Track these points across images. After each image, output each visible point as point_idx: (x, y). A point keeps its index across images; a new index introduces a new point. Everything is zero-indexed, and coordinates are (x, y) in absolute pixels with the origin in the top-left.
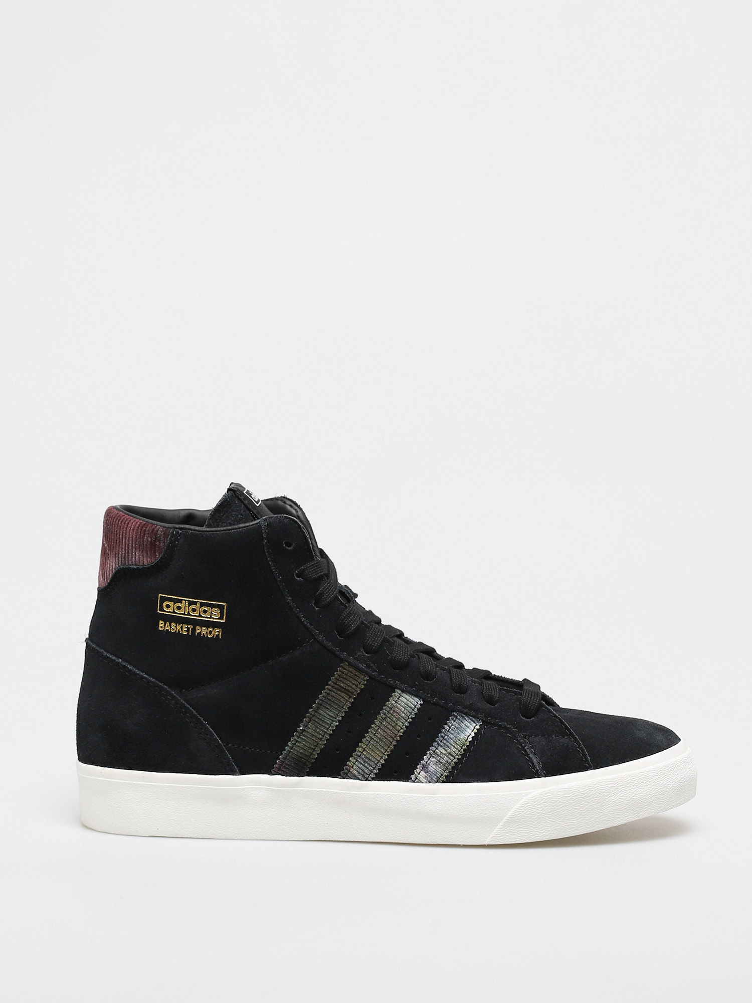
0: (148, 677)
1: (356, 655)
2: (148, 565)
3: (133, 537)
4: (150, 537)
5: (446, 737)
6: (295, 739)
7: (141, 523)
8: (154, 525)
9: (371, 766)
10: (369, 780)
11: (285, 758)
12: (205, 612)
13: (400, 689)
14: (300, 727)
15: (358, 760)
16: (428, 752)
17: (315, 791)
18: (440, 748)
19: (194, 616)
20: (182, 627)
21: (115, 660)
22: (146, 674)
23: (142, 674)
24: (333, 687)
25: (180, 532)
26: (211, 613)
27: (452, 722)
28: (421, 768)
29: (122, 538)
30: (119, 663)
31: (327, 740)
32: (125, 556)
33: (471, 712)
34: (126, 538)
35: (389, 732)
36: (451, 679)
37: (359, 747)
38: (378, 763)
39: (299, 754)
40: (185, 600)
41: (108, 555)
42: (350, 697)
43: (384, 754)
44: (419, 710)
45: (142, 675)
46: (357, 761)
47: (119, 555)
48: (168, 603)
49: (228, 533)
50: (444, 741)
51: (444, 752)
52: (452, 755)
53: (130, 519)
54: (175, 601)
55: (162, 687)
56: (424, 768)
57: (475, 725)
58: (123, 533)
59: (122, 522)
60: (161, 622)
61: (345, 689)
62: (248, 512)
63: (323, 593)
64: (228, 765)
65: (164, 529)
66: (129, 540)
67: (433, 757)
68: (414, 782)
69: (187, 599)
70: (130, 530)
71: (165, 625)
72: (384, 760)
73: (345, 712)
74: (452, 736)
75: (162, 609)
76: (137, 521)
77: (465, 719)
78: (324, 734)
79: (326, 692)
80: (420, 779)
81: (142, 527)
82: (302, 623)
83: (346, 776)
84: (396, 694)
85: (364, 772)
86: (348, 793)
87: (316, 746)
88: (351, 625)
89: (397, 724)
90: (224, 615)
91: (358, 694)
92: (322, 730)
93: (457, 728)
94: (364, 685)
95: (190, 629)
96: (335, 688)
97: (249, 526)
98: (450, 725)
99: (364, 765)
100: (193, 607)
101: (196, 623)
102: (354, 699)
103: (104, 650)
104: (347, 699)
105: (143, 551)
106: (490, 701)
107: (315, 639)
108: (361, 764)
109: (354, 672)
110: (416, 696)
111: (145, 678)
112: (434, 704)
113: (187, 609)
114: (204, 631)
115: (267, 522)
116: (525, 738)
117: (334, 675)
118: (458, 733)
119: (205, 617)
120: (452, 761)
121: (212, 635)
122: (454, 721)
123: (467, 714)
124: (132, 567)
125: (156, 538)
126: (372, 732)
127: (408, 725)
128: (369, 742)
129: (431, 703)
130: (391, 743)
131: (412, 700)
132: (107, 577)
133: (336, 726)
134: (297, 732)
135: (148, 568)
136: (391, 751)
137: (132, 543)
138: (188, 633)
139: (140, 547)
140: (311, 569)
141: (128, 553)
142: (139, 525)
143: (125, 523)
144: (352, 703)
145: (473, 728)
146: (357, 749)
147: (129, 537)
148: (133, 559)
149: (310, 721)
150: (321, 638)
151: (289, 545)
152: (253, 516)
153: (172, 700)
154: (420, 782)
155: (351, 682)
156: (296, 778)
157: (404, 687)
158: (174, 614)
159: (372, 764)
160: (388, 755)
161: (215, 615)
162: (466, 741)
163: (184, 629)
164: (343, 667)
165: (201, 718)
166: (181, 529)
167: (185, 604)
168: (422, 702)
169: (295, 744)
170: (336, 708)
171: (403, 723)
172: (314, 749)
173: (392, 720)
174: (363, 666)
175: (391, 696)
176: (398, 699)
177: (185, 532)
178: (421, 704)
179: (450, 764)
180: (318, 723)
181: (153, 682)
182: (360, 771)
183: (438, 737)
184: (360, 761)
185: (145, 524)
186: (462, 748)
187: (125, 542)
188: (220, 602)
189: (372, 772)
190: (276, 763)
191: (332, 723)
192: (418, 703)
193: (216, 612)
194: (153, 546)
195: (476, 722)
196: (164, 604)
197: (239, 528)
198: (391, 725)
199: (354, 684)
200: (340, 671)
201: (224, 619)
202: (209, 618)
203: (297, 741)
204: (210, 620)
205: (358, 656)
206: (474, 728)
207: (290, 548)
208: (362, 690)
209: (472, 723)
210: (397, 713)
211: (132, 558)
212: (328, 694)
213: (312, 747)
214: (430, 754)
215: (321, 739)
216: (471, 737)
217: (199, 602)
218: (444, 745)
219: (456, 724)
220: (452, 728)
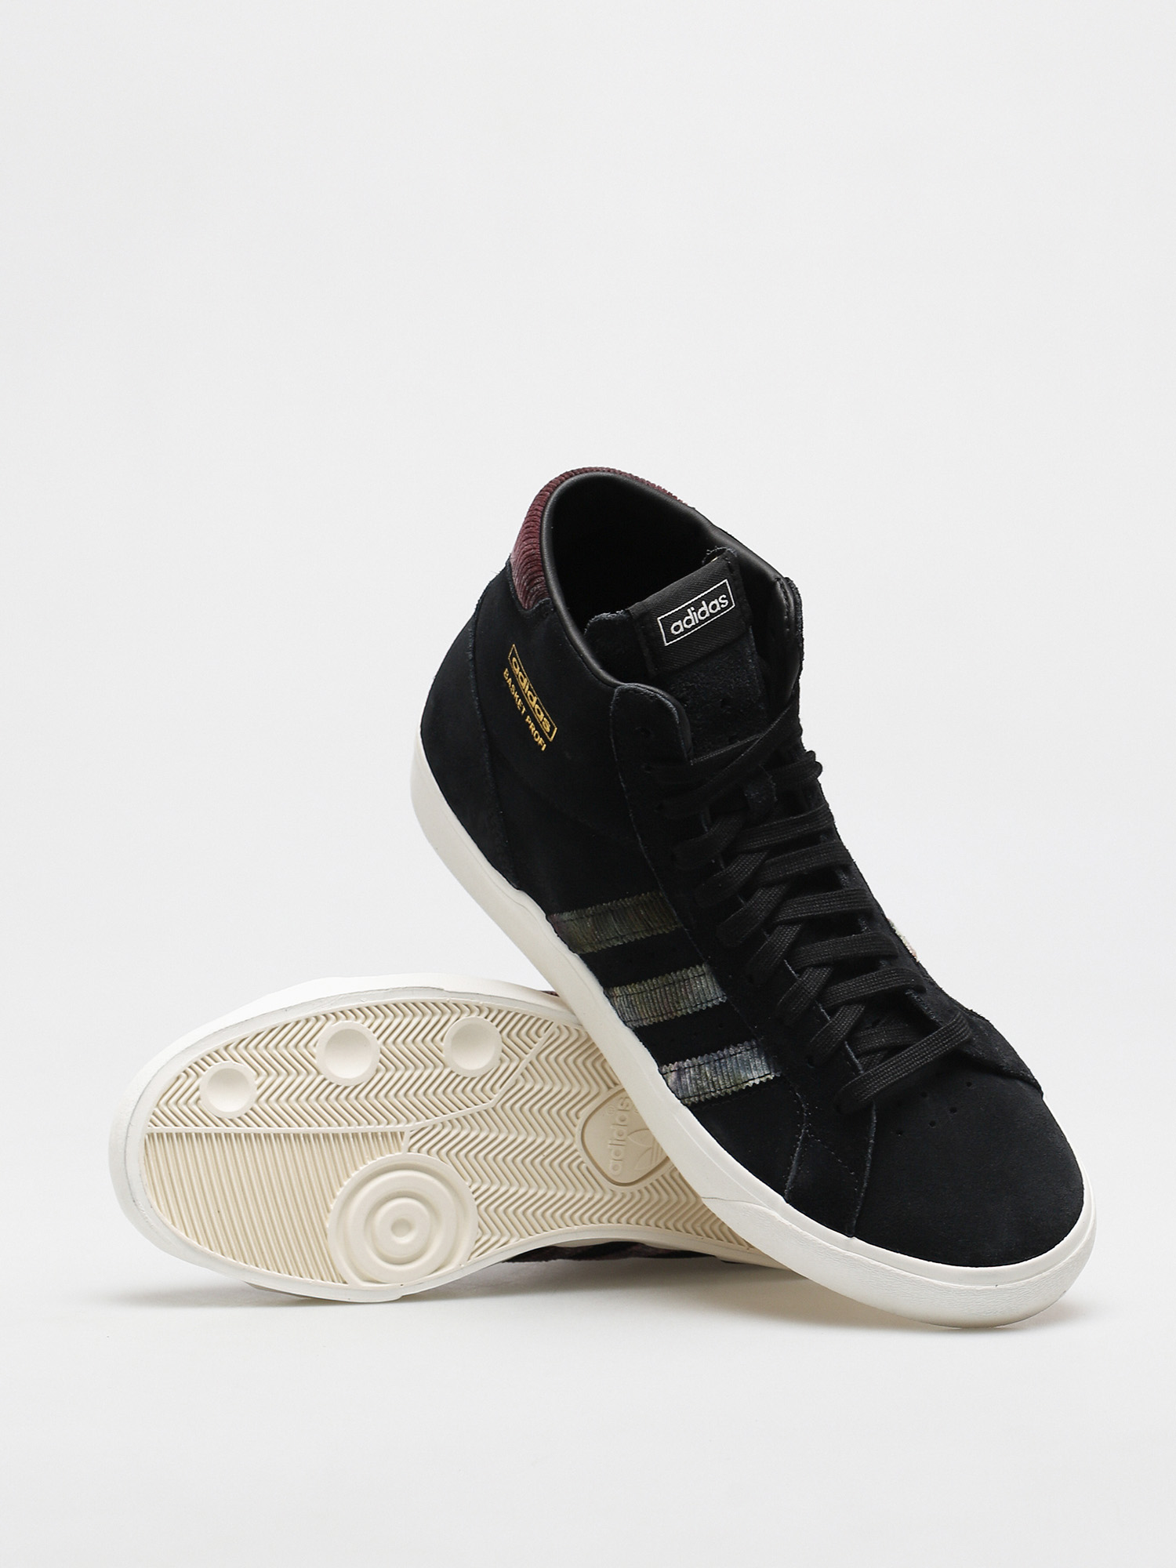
1: (675, 895)
2: (519, 603)
5: (723, 1061)
8: (540, 571)
10: (627, 1026)
11: (560, 921)
12: (539, 711)
13: (707, 967)
16: (694, 1059)
18: (708, 1067)
19: (530, 702)
24: (632, 905)
25: (552, 610)
26: (543, 720)
28: (676, 1068)
33: (774, 1055)
40: (528, 680)
42: (647, 931)
43: (649, 1017)
44: (714, 1006)
48: (517, 662)
50: (718, 1064)
51: (708, 1075)
54: (521, 669)
56: (680, 1072)
57: (768, 1072)
61: (645, 920)
65: (542, 590)
67: (694, 1069)
68: (662, 1074)
69: (530, 682)
72: (648, 1023)
73: (636, 940)
74: (729, 1065)
75: (511, 660)
77: (761, 1058)
78: (601, 942)
83: (609, 998)
84: (700, 969)
85: (625, 1014)
87: (589, 944)
90: (552, 735)
91: (658, 933)
92: (600, 937)
93: (743, 1061)
94: (670, 931)
96: (634, 910)
97: (603, 682)
98: (739, 1051)
100: (532, 694)
102: (652, 936)
104: (643, 929)
109: (663, 910)
110: (723, 989)
112: (736, 1013)
113: (526, 689)
116: (811, 1134)
118: (739, 1068)
119: (537, 716)
120: (710, 1092)
122: (746, 1050)
123: (767, 1053)
126: (649, 985)
127: (691, 1013)
129: (733, 1009)
130: (662, 1015)
131: (713, 991)
133: (618, 945)
136: (659, 1022)
144: (646, 938)
150: (642, 848)
151: (646, 732)
154: (666, 1080)
155: (654, 918)
157: (714, 969)
158: (518, 679)
159: (634, 1015)
161: (545, 725)
162: (742, 1083)
164: (652, 895)
166: (556, 608)
167: (527, 683)
168: (724, 1001)
171: (685, 1006)
172: (586, 945)
173: (676, 993)
174: (675, 913)
175: (694, 967)
176: (699, 975)
177: (556, 616)
178: (721, 1002)
179: (705, 1094)
180: (600, 926)
183: (715, 1052)
184: (625, 1000)
186: (732, 1087)
188: (552, 720)
189: (632, 1022)
191: (615, 939)
192: (718, 998)
195: (772, 1069)
196: (514, 659)
197: (594, 674)
198: (672, 997)
199: (657, 923)
200: (648, 897)
201: (552, 739)
202: (540, 721)
203: (574, 921)
205: (679, 897)
206: (764, 1075)
208: (664, 933)
209: (766, 1068)
210: (687, 990)
212: (624, 908)
213: (585, 941)
214: (695, 1063)
216: (752, 1082)
217: (537, 697)
218: (715, 1068)
219: (747, 1055)
220: (738, 1055)
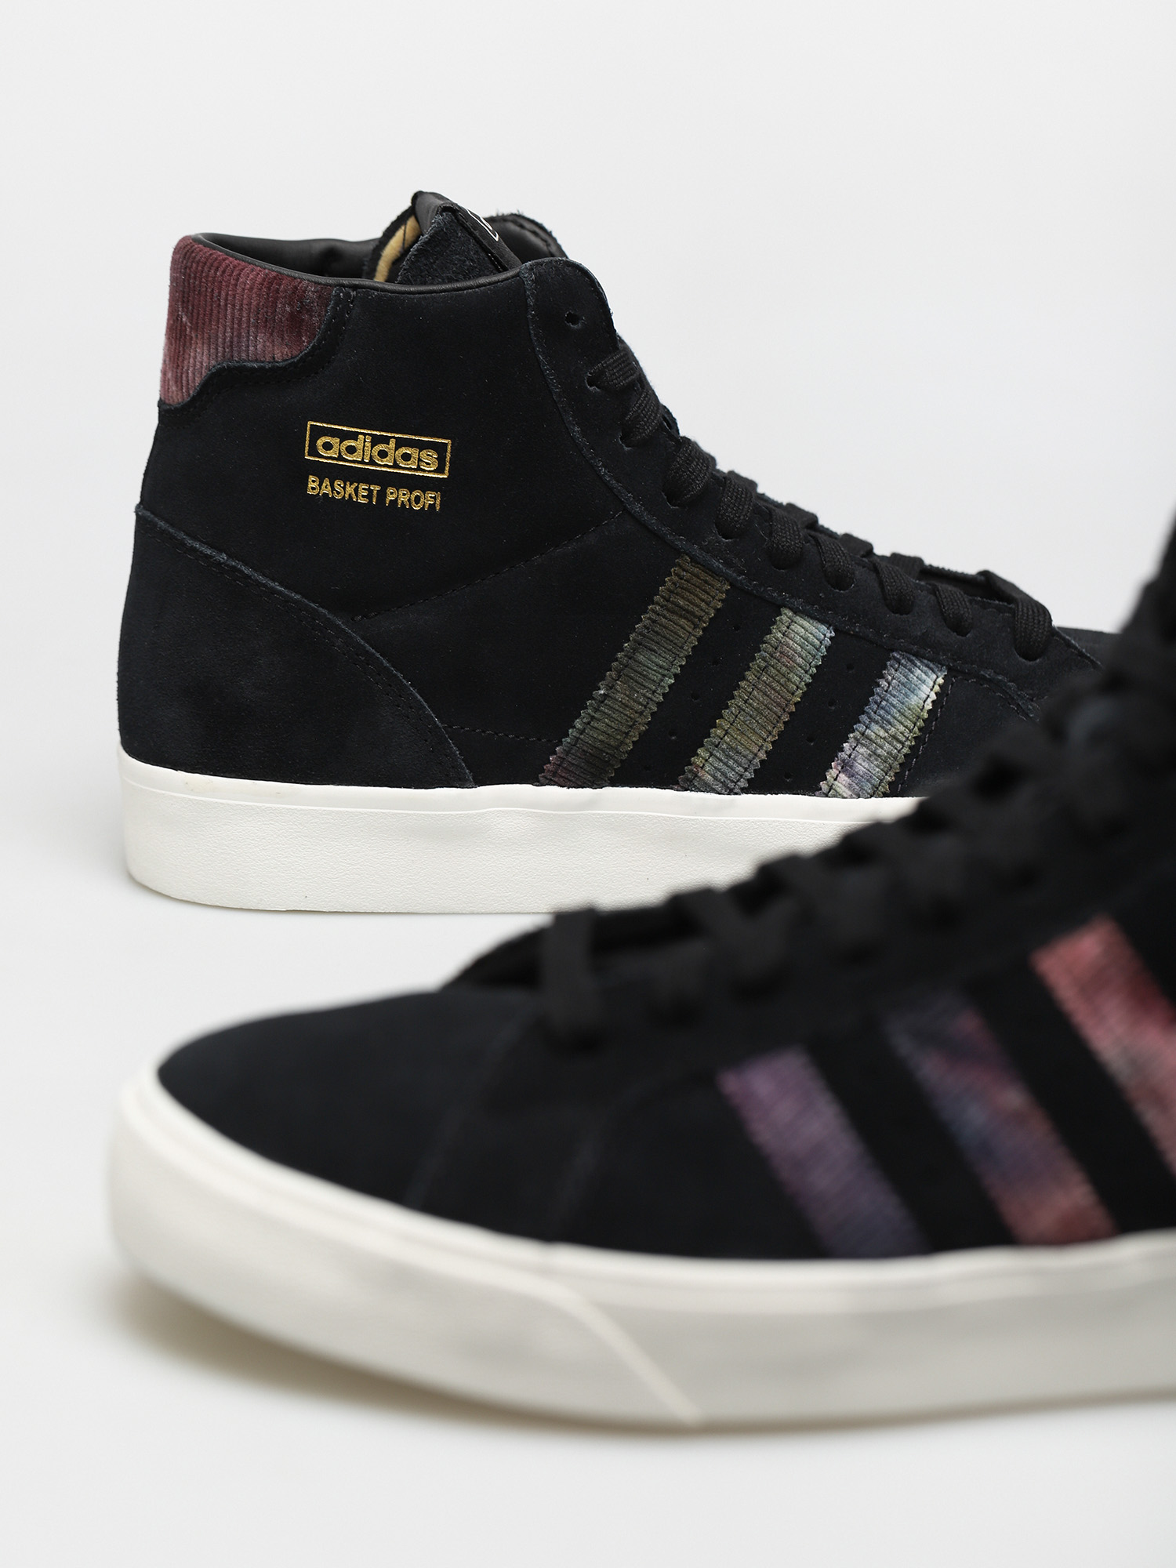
0: (286, 592)
1: (705, 541)
2: (284, 361)
3: (250, 304)
4: (289, 304)
5: (884, 703)
6: (589, 714)
7: (267, 275)
8: (295, 278)
9: (740, 765)
10: (736, 794)
11: (567, 753)
12: (406, 457)
13: (791, 609)
14: (599, 689)
15: (715, 752)
16: (851, 735)
17: (626, 815)
18: (875, 727)
19: (384, 465)
20: (356, 490)
21: (211, 557)
22: (281, 584)
23: (272, 584)
24: (662, 607)
25: (353, 293)
26: (420, 460)
27: (893, 671)
28: (840, 768)
29: (226, 305)
30: (220, 563)
31: (653, 714)
32: (231, 342)
33: (926, 652)
34: (234, 305)
35: (773, 695)
36: (881, 584)
37: (715, 727)
38: (754, 758)
39: (598, 744)
40: (365, 434)
41: (191, 338)
42: (696, 626)
43: (765, 740)
44: (828, 649)
45: (272, 588)
46: (711, 754)
47: (217, 340)
48: (328, 439)
49: (456, 295)
50: (882, 712)
51: (882, 733)
52: (898, 740)
53: (240, 267)
54: (344, 436)
55: (317, 611)
56: (846, 767)
57: (934, 677)
58: (227, 295)
59: (224, 272)
60: (312, 478)
61: (687, 611)
62: (483, 254)
63: (639, 416)
64: (453, 767)
65: (319, 288)
66: (241, 310)
67: (862, 744)
68: (826, 795)
69: (369, 432)
70: (244, 289)
71: (320, 485)
72: (766, 752)
73: (688, 657)
74: (895, 702)
75: (314, 451)
76: (257, 271)
77: (915, 665)
78: (648, 703)
79: (649, 619)
80: (838, 790)
81: (271, 283)
82: (601, 478)
83: (688, 786)
84: (784, 618)
85: (727, 777)
86: (693, 820)
87: (631, 727)
88: (693, 480)
89: (789, 680)
90: (445, 465)
91: (710, 619)
92: (644, 695)
93: (903, 684)
94: (722, 601)
95: (375, 492)
96: (668, 610)
97: (499, 281)
98: (890, 678)
99: (726, 764)
100: (381, 447)
101: (386, 480)
102: (704, 629)
103: (187, 534)
104: (690, 630)
105: (273, 331)
106: (958, 626)
107: (625, 509)
108: (721, 760)
109: (703, 575)
110: (822, 622)
111: (280, 593)
112: (856, 636)
113: (368, 453)
114: (403, 496)
115: (535, 274)
116: (1032, 700)
117: (664, 583)
118: (906, 695)
119: (408, 468)
120: (899, 751)
121: (421, 505)
122: (896, 671)
123: (916, 655)
124: (249, 365)
125: (302, 307)
126: (740, 697)
127: (811, 681)
128: (736, 716)
129: (850, 634)
130: (779, 717)
131: (814, 630)
132: (188, 384)
133: (670, 686)
134: (593, 699)
135: (284, 368)
136: (780, 734)
137: (249, 316)
138: (371, 501)
139: (267, 323)
140: (616, 367)
141: (239, 336)
142: (264, 279)
143: (230, 275)
144: (699, 639)
145: (932, 683)
146: (713, 730)
147: (241, 305)
148: (251, 348)
149: (619, 676)
150: (637, 508)
151: (574, 319)
152: (493, 264)
153: (338, 638)
154: (837, 795)
155: (697, 596)
156: (588, 791)
157: (798, 602)
158: (341, 463)
159: (744, 761)
160: (773, 743)
161: (427, 464)
162: (922, 710)
163: (360, 493)
164: (681, 567)
165: (399, 674)
166: (355, 287)
167: (365, 441)
168: (833, 634)
169: (589, 723)
170: (669, 650)
171: (800, 677)
172: (627, 734)
173: (778, 671)
174: (717, 564)
175: (774, 623)
176: (788, 628)
177: (364, 293)
178: (831, 638)
179: (895, 758)
180: (636, 682)
181: (296, 602)
182: (718, 774)
183: (867, 703)
184: (718, 754)
185: (275, 278)
186: (915, 724)
187: (233, 314)
188: (439, 437)
189: (741, 776)
190: (549, 762)
191: (662, 680)
192: (825, 635)
193: (430, 458)
194: (295, 323)
195: (936, 670)
196: (320, 442)
197: (479, 286)
198: (778, 682)
199: (703, 600)
200: (676, 574)
201: (447, 471)
202: (415, 470)
203: (593, 718)
204: (417, 474)
205: (709, 542)
206: (935, 683)
207: (576, 327)
208: (718, 610)
209: (930, 672)
210: (789, 656)
211: (248, 346)
212: (654, 621)
213: (624, 729)
214: (855, 738)
215: (641, 713)
216: (929, 701)
217: (394, 437)
218: (882, 719)
219: (900, 675)
220: (893, 684)
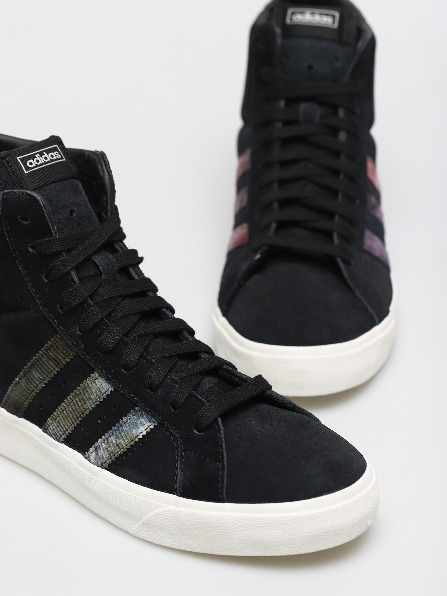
5: (121, 428)
10: (60, 442)
11: (8, 398)
13: (98, 372)
14: (17, 378)
16: (103, 437)
17: (28, 433)
18: (112, 437)
24: (44, 353)
27: (132, 416)
28: (94, 449)
31: (34, 396)
33: (151, 411)
35: (78, 408)
38: (66, 431)
39: (16, 400)
42: (57, 366)
43: (71, 425)
44: (107, 396)
46: (53, 422)
50: (118, 432)
51: (114, 441)
52: (119, 447)
57: (150, 424)
61: (53, 359)
67: (105, 443)
68: (87, 458)
72: (71, 430)
74: (125, 429)
77: (143, 416)
78: (33, 391)
79: (38, 356)
80: (91, 458)
82: (29, 290)
83: (46, 431)
84: (94, 375)
85: (56, 434)
86: (45, 446)
89: (86, 403)
91: (63, 366)
92: (32, 388)
93: (133, 423)
94: (70, 359)
96: (46, 356)
98: (129, 418)
99: (57, 429)
102: (60, 369)
104: (54, 367)
106: (174, 405)
107: (38, 307)
108: (55, 426)
109: (64, 345)
110: (109, 383)
112: (122, 394)
115: (5, 197)
116: (184, 451)
117: (47, 344)
118: (132, 428)
120: (117, 452)
123: (146, 412)
126: (66, 403)
127: (95, 407)
128: (63, 411)
129: (120, 392)
130: (78, 418)
131: (104, 385)
134: (15, 381)
136: (78, 425)
140: (45, 244)
144: (58, 372)
146: (54, 413)
149: (24, 376)
150: (42, 308)
151: (25, 219)
155: (59, 354)
156: (16, 417)
157: (102, 371)
159: (62, 430)
160: (74, 427)
162: (136, 437)
164: (55, 339)
168: (113, 390)
170: (44, 373)
171: (90, 404)
172: (25, 401)
173: (83, 398)
175: (89, 376)
176: (94, 380)
178: (110, 391)
179: (115, 454)
180: (29, 380)
182: (54, 432)
183: (114, 425)
186: (130, 442)
189: (63, 436)
190: (3, 399)
191: (40, 384)
192: (108, 389)
195: (152, 421)
198: (81, 402)
199: (61, 356)
200: (52, 342)
203: (14, 389)
205: (71, 332)
206: (148, 427)
207: (26, 223)
208: (67, 362)
209: (148, 421)
210: (89, 393)
212: (40, 358)
213: (24, 398)
215: (30, 395)
216: (142, 434)
218: (117, 435)
219: (134, 419)
220: (129, 421)
